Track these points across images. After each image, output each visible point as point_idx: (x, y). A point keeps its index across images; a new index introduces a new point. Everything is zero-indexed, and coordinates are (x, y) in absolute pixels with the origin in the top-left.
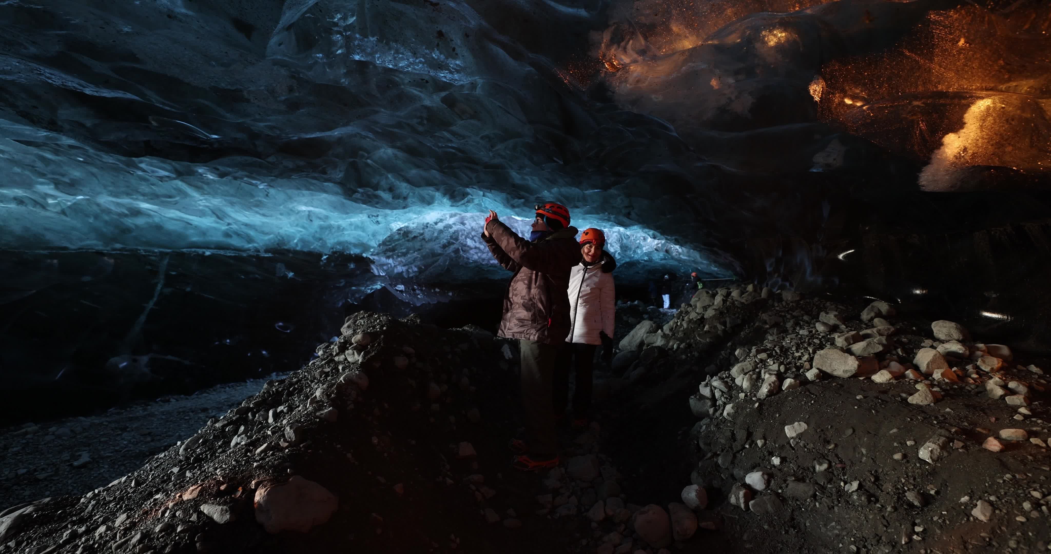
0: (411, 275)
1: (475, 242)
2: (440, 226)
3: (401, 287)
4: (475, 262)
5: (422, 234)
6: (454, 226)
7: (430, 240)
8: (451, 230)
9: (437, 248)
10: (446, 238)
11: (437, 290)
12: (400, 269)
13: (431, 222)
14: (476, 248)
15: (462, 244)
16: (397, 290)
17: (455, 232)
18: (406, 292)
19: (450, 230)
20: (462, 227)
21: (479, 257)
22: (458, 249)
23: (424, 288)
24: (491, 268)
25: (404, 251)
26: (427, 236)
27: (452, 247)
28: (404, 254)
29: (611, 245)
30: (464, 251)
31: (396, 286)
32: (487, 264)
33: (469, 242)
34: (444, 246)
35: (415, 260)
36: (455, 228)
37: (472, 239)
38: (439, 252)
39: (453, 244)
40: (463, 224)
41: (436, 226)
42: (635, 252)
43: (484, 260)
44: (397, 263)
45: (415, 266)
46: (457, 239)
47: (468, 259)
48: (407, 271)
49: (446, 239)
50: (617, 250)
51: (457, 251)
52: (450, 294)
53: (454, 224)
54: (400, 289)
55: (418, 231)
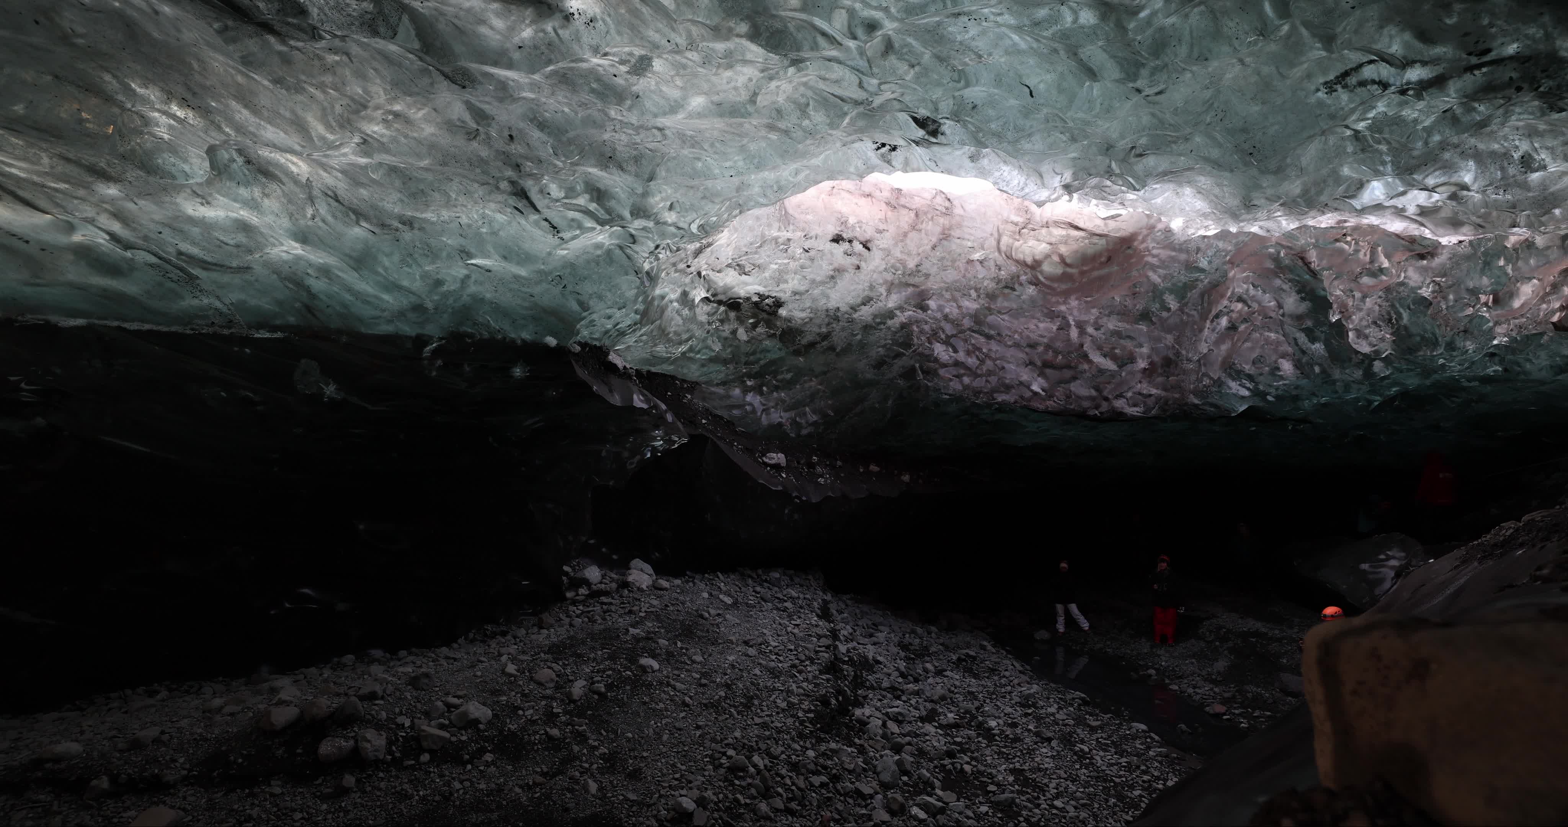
0: (804, 432)
1: (956, 351)
2: (865, 313)
3: (777, 458)
4: (956, 399)
5: (826, 337)
6: (898, 313)
7: (848, 349)
8: (894, 323)
9: (863, 367)
10: (883, 342)
11: (874, 468)
12: (778, 416)
13: (844, 308)
14: (957, 364)
15: (921, 354)
16: (766, 465)
17: (903, 326)
18: (788, 468)
19: (890, 323)
20: (920, 315)
21: (966, 387)
22: (913, 369)
23: (839, 463)
24: (999, 416)
25: (789, 376)
26: (839, 339)
27: (899, 363)
28: (788, 385)
29: (1360, 334)
30: (926, 372)
31: (764, 455)
32: (988, 405)
33: (940, 351)
34: (880, 364)
35: (812, 397)
36: (902, 318)
37: (947, 342)
38: (869, 376)
39: (899, 355)
40: (924, 308)
41: (855, 316)
42: (1451, 346)
43: (977, 392)
44: (772, 404)
45: (814, 412)
46: (907, 344)
47: (937, 390)
48: (794, 422)
49: (884, 346)
50: (1382, 346)
51: (909, 373)
52: (906, 478)
53: (901, 308)
54: (773, 462)
55: (816, 329)
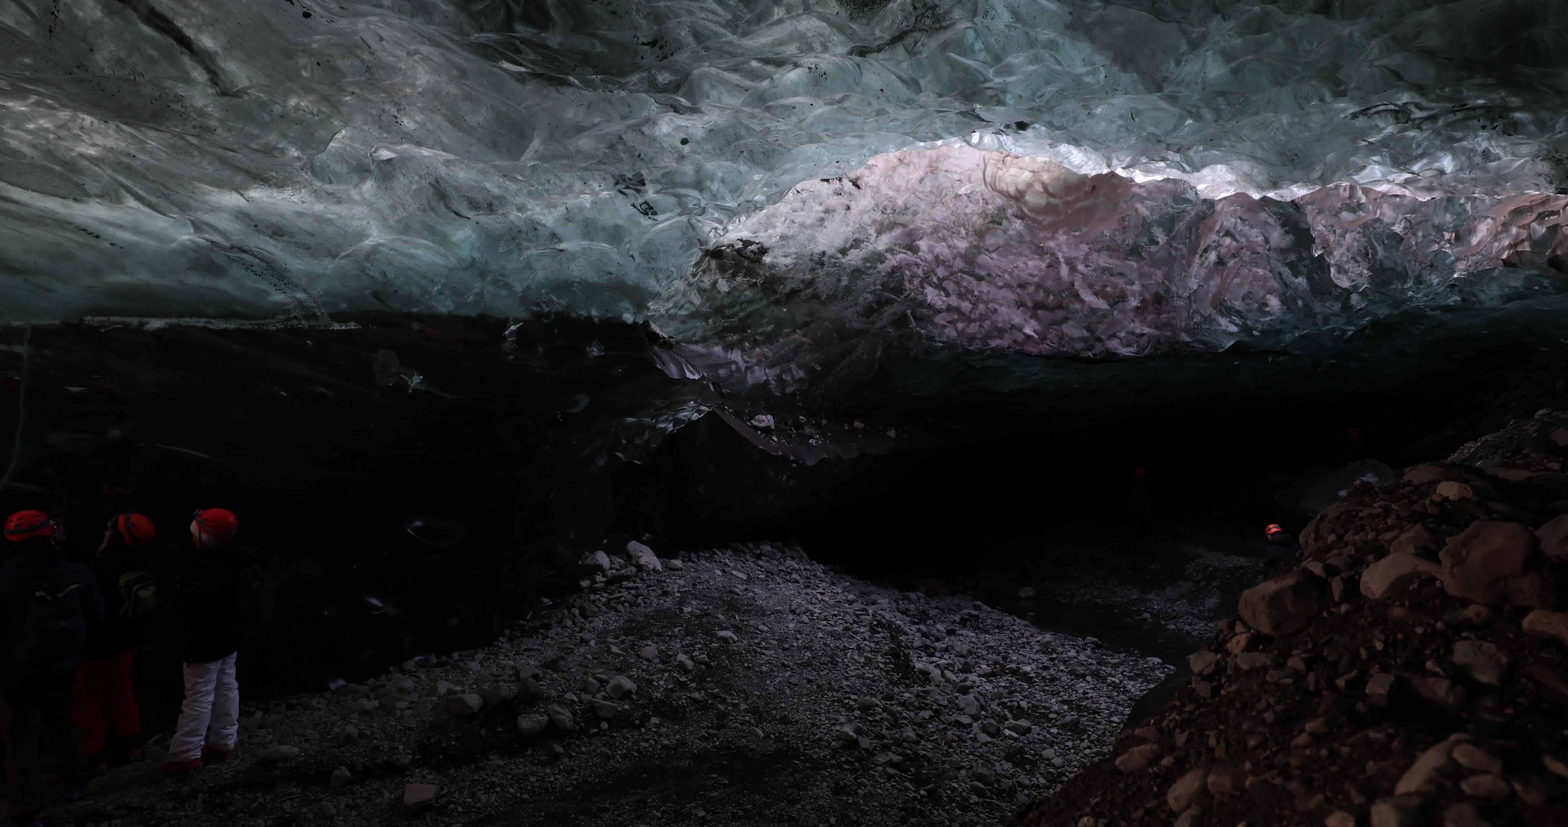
0: (790, 390)
1: (948, 295)
2: (855, 257)
3: (766, 420)
4: (950, 345)
5: (810, 284)
6: (889, 256)
7: (832, 298)
8: (884, 268)
9: (851, 316)
10: (872, 288)
11: (858, 424)
12: (759, 374)
13: (831, 251)
14: (949, 309)
15: (913, 300)
16: (756, 428)
17: (895, 270)
18: (778, 431)
19: (880, 267)
20: (910, 257)
21: (961, 333)
22: (905, 315)
23: (824, 422)
25: (770, 328)
26: (824, 287)
27: (889, 310)
28: (771, 338)
30: (919, 319)
31: (752, 418)
32: (981, 351)
33: (932, 295)
34: (869, 312)
35: (797, 349)
36: (892, 261)
37: (939, 286)
38: (857, 325)
39: (891, 302)
40: (915, 250)
41: (844, 260)
43: (971, 339)
44: (754, 360)
45: (799, 367)
46: (899, 290)
47: (931, 338)
48: (780, 378)
49: (873, 292)
51: (901, 321)
52: (892, 433)
53: (890, 250)
54: (762, 425)
55: (800, 276)
